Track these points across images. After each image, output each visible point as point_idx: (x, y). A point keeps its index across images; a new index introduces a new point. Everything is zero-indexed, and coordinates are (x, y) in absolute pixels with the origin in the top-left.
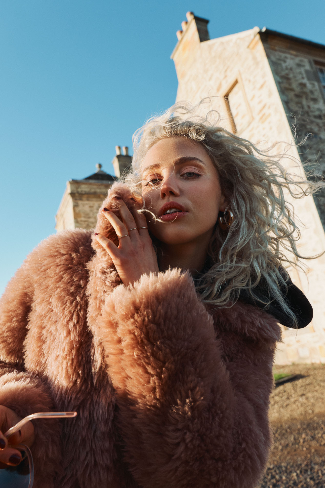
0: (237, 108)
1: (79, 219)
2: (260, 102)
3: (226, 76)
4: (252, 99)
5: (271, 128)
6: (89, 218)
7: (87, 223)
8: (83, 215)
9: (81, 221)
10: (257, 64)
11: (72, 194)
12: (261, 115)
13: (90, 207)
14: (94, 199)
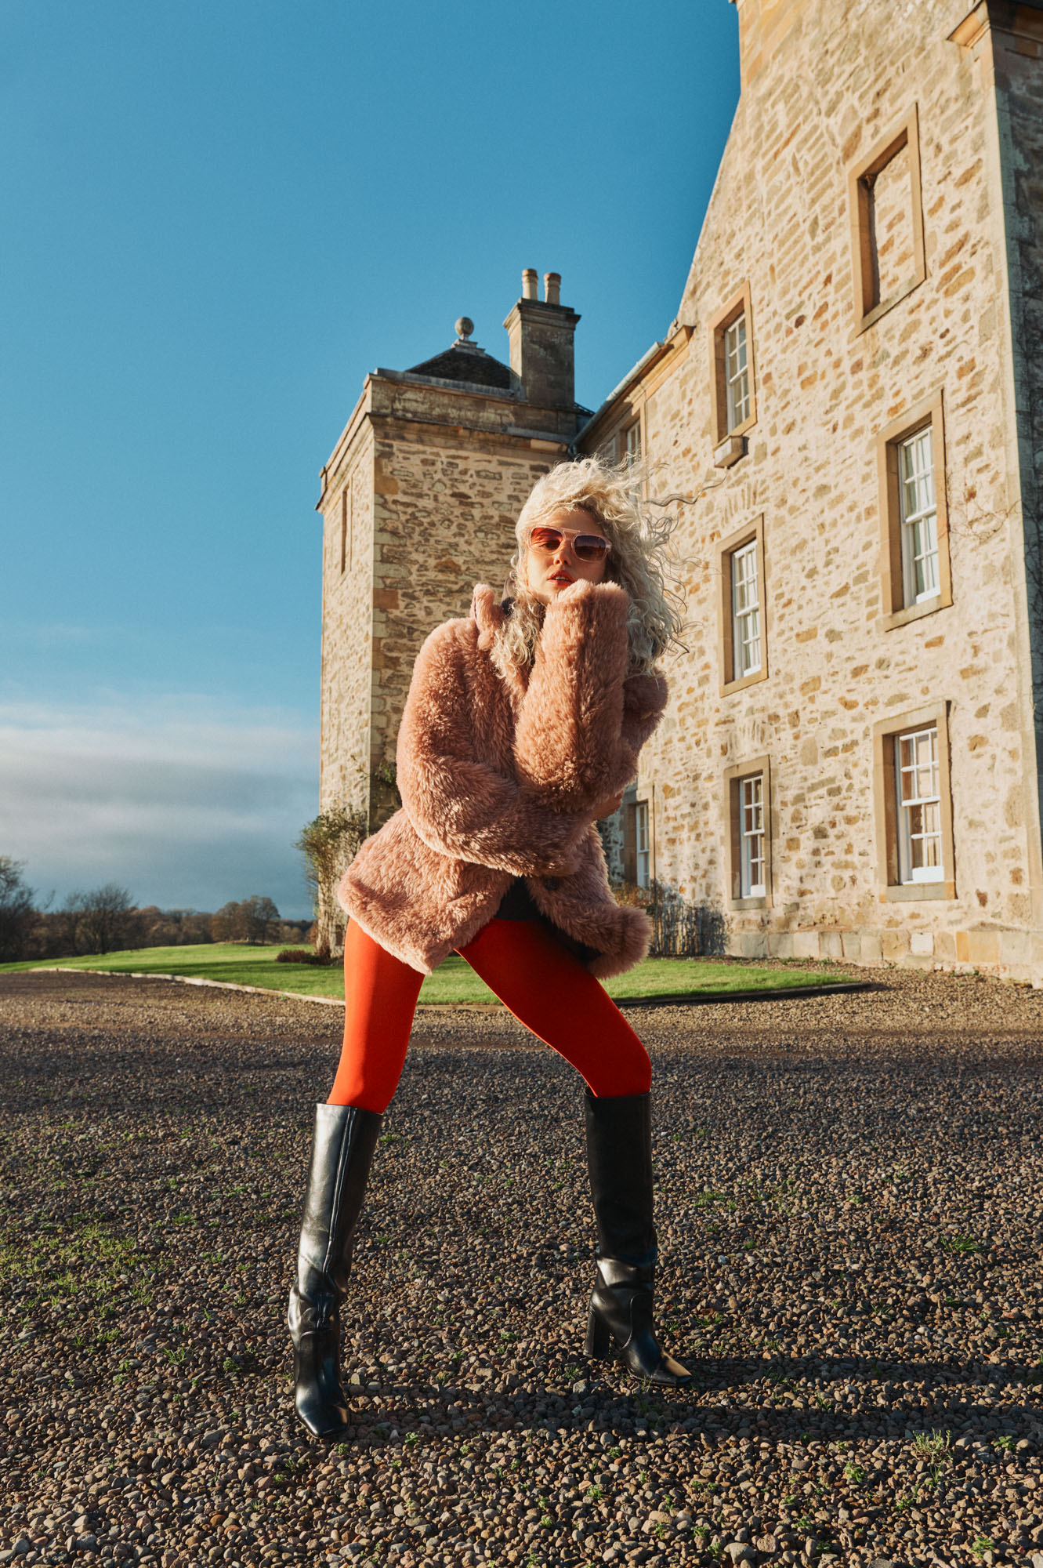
0: (890, 226)
1: (389, 498)
2: (953, 226)
3: (876, 113)
4: (933, 211)
5: (966, 318)
6: (420, 496)
7: (410, 510)
8: (402, 485)
9: (395, 502)
10: (968, 97)
11: (376, 418)
12: (947, 268)
13: (424, 462)
14: (439, 440)
